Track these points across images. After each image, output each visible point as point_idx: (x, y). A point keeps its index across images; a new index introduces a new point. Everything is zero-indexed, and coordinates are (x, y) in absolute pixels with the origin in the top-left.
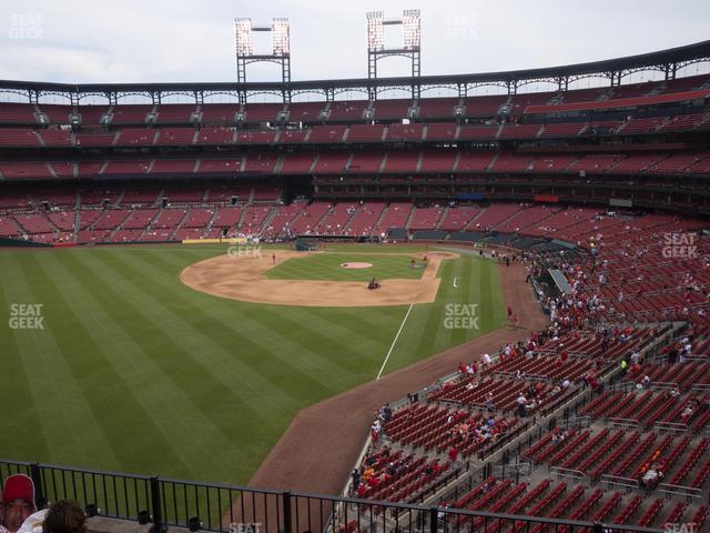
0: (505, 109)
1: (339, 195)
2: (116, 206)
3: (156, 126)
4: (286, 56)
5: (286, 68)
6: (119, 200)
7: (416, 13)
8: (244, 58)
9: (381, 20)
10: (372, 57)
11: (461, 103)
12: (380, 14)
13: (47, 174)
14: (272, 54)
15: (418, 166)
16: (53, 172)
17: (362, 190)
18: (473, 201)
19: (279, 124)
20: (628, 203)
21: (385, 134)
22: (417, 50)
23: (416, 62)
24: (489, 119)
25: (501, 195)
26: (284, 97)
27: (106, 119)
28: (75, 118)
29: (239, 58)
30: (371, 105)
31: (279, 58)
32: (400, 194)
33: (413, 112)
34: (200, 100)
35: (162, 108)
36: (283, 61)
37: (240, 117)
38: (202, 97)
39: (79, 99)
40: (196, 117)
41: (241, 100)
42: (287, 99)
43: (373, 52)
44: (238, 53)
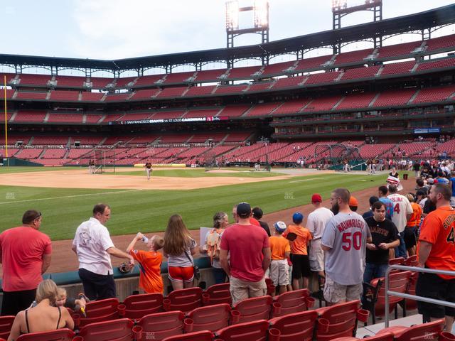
3: (163, 87)
4: (266, 28)
5: (265, 37)
6: (128, 142)
8: (232, 32)
11: (423, 44)
15: (372, 103)
17: (317, 130)
22: (380, 4)
23: (378, 14)
26: (263, 61)
29: (229, 33)
30: (334, 58)
31: (259, 30)
33: (371, 57)
34: (199, 68)
35: (170, 76)
36: (263, 32)
37: (223, 76)
38: (201, 66)
39: (119, 74)
40: (190, 79)
41: (229, 66)
42: (265, 62)
43: (337, 12)
44: (227, 29)
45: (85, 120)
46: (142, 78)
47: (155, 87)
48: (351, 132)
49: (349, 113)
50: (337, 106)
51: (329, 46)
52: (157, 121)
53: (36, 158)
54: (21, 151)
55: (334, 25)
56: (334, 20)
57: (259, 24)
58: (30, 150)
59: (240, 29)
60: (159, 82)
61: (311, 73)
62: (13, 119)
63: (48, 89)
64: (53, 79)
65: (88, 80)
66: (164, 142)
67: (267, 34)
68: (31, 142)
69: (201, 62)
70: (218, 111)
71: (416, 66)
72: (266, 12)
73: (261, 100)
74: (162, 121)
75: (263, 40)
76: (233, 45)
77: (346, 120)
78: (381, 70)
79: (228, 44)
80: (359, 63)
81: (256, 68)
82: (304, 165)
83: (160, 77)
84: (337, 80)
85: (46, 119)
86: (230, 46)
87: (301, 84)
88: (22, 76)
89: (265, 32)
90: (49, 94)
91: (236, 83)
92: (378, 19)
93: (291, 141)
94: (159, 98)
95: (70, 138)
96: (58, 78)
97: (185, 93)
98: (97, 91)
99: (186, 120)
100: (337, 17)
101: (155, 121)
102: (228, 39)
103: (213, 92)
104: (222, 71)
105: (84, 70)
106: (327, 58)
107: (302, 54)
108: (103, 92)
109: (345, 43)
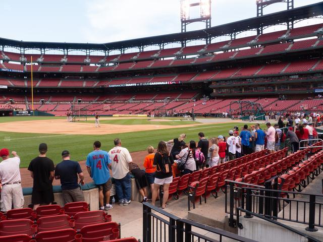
3: (137, 61)
4: (209, 18)
5: (208, 24)
6: (114, 99)
15: (284, 70)
26: (207, 41)
29: (183, 22)
31: (204, 19)
33: (284, 36)
34: (162, 47)
35: (143, 53)
36: (207, 21)
37: (178, 53)
38: (163, 46)
39: (108, 53)
40: (156, 55)
41: (183, 46)
42: (209, 42)
43: (260, 4)
44: (182, 19)
45: (84, 84)
46: (123, 55)
47: (131, 61)
48: (268, 92)
50: (257, 72)
51: (254, 29)
52: (132, 85)
53: (52, 110)
54: (43, 106)
55: (258, 14)
56: (258, 10)
57: (204, 14)
58: (49, 105)
59: (190, 19)
60: (135, 58)
61: (240, 49)
62: (38, 84)
63: (61, 64)
64: (65, 57)
65: (88, 58)
66: (137, 99)
67: (210, 22)
68: (50, 100)
69: (163, 43)
70: (174, 77)
71: (318, 42)
72: (209, 6)
73: (204, 69)
74: (135, 85)
75: (207, 26)
76: (185, 31)
77: (264, 83)
78: (291, 46)
79: (182, 30)
80: (276, 40)
81: (202, 47)
82: (228, 115)
83: (135, 54)
84: (258, 53)
85: (60, 84)
86: (184, 31)
87: (232, 57)
88: (45, 56)
89: (208, 21)
90: (61, 68)
91: (188, 57)
92: (290, 8)
93: (224, 98)
94: (134, 69)
95: (75, 97)
96: (68, 56)
97: (150, 65)
98: (93, 65)
99: (153, 84)
100: (260, 8)
101: (130, 85)
102: (182, 26)
103: (171, 64)
104: (178, 49)
105: (85, 50)
106: (253, 38)
107: (235, 35)
108: (97, 65)
109: (266, 27)
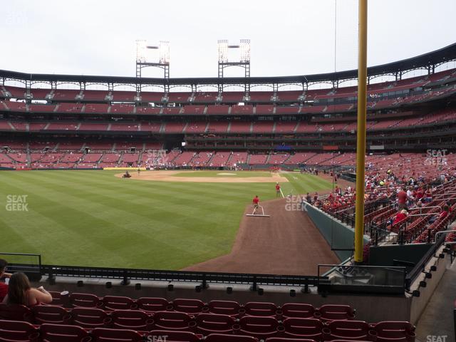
0: (302, 98)
1: (201, 147)
2: (54, 151)
3: (82, 102)
4: (167, 64)
5: (167, 71)
6: (56, 148)
7: (248, 41)
8: (140, 64)
9: (227, 45)
10: (221, 66)
11: (275, 94)
12: (226, 41)
13: (8, 128)
14: (158, 62)
15: (251, 129)
16: (13, 128)
17: (216, 144)
18: (286, 151)
19: (162, 104)
20: (382, 147)
21: (230, 110)
22: (248, 63)
23: (247, 70)
24: (292, 103)
25: (302, 147)
27: (50, 97)
28: (29, 95)
29: (138, 64)
30: (220, 95)
31: (163, 65)
32: (240, 147)
34: (111, 88)
35: (85, 92)
36: (165, 67)
37: (137, 98)
38: (113, 86)
41: (138, 90)
43: (221, 63)
44: (137, 61)
46: (56, 91)
47: (75, 102)
49: (237, 135)
50: (229, 129)
51: (215, 85)
56: (218, 68)
57: (163, 60)
59: (147, 62)
60: (79, 97)
69: (112, 83)
79: (137, 73)
80: (232, 102)
89: (167, 68)
97: (109, 110)
98: (15, 100)
102: (137, 68)
103: (134, 112)
107: (196, 88)
109: (226, 85)
